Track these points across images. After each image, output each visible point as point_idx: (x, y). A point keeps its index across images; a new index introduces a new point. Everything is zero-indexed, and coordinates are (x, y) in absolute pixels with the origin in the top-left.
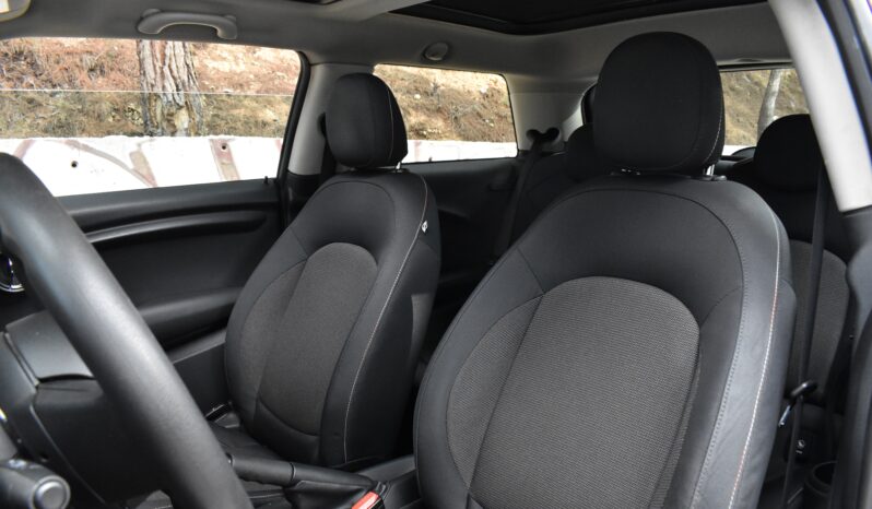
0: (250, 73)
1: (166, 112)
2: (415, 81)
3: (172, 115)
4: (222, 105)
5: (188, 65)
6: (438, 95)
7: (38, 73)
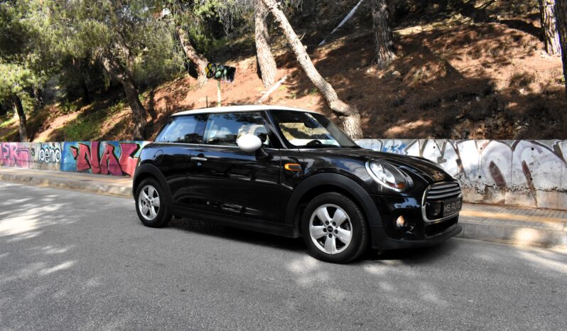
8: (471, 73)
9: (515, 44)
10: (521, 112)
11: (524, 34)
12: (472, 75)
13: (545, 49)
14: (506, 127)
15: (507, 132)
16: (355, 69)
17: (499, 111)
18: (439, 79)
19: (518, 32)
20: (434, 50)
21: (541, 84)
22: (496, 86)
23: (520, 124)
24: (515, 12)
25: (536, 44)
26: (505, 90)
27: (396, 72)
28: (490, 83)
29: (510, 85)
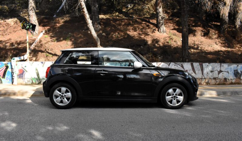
8: (136, 37)
9: (147, 28)
10: (159, 52)
11: (150, 24)
12: (137, 38)
13: (158, 31)
14: (153, 58)
15: (153, 59)
16: (82, 31)
17: (150, 52)
18: (124, 38)
19: (148, 24)
20: (118, 27)
21: (162, 43)
22: (148, 43)
23: (160, 57)
24: (139, 15)
25: (155, 29)
26: (150, 44)
27: (104, 34)
28: (146, 41)
29: (152, 43)
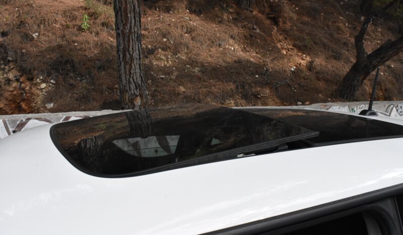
0: (173, 67)
1: (130, 98)
2: (256, 68)
3: (133, 99)
4: (159, 84)
5: (141, 77)
6: (268, 75)
7: (75, 70)
